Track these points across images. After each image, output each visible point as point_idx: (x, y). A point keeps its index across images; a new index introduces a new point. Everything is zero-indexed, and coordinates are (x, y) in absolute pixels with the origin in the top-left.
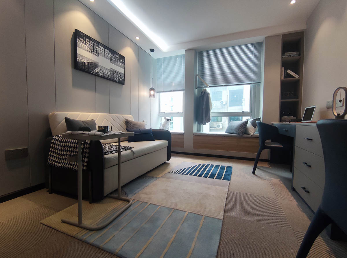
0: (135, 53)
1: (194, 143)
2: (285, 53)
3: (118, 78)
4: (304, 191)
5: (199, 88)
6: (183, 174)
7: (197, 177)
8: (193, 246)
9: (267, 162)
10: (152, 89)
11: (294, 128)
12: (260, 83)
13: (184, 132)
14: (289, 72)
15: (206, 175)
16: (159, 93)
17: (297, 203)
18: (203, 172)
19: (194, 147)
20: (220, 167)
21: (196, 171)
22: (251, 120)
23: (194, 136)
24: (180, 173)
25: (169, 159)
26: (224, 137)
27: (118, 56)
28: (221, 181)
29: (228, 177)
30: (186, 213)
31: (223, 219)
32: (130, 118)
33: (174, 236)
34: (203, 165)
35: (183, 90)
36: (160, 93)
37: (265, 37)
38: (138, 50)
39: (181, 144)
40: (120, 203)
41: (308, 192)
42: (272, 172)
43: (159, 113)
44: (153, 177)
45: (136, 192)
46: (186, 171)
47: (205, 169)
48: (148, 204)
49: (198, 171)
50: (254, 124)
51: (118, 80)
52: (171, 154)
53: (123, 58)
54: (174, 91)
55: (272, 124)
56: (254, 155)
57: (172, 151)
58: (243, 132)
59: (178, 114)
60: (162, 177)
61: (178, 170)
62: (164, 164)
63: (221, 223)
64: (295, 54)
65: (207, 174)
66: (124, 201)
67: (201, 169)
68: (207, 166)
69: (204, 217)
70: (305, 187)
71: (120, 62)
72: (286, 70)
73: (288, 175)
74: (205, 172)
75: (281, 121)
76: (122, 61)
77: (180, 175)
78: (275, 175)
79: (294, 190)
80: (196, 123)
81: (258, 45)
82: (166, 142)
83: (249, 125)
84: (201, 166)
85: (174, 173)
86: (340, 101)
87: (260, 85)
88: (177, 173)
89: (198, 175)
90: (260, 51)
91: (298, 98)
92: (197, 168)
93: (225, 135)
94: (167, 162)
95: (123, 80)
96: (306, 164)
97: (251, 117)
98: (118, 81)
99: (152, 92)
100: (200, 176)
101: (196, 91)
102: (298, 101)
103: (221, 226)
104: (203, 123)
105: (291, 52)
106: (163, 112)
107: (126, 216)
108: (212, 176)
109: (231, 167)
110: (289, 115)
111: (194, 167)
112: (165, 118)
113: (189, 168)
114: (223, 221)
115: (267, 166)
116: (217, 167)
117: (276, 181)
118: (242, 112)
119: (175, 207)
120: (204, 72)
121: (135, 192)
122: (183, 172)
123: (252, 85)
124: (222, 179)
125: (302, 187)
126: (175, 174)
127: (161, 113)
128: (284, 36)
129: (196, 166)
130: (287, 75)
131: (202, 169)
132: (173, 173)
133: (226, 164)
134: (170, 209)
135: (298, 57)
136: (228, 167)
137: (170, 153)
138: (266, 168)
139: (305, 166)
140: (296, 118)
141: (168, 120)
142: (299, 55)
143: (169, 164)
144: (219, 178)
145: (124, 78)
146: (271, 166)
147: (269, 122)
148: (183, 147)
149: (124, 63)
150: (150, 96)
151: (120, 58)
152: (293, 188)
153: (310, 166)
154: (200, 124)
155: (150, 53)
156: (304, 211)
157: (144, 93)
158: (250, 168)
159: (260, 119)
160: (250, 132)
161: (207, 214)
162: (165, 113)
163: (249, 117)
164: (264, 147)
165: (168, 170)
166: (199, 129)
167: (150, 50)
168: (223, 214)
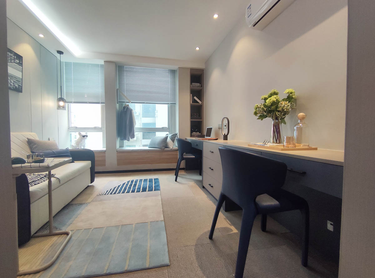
0: (36, 52)
1: (117, 160)
2: (193, 83)
3: (14, 84)
4: (210, 187)
5: (120, 103)
6: (115, 193)
7: (130, 194)
8: (149, 245)
9: (183, 170)
10: (61, 99)
11: (202, 143)
12: (175, 104)
13: (105, 149)
14: (195, 98)
15: (139, 190)
16: (68, 104)
17: (206, 196)
18: (135, 188)
19: (118, 164)
20: (148, 180)
21: (127, 188)
22: (170, 136)
23: (117, 153)
24: (111, 194)
25: (92, 181)
26: (148, 151)
27: (12, 55)
28: (153, 192)
29: (157, 188)
30: (134, 226)
31: (164, 219)
32: (34, 136)
33: (131, 244)
34: (132, 182)
35: (102, 103)
36: (70, 104)
37: (179, 67)
38: (40, 49)
39: (103, 163)
40: (55, 238)
41: (212, 187)
42: (188, 177)
43: (69, 128)
44: (81, 204)
45: (70, 222)
46: (117, 190)
47: (135, 185)
48: (91, 230)
49: (130, 188)
50: (173, 139)
51: (13, 86)
52: (96, 175)
53: (20, 58)
54: (90, 103)
55: (186, 139)
56: (174, 166)
57: (95, 171)
58: (164, 147)
59: (96, 129)
60: (92, 201)
61: (107, 191)
62: (88, 187)
63: (163, 223)
64: (199, 85)
65: (139, 188)
66: (60, 235)
67: (131, 185)
68: (136, 182)
69: (149, 223)
70: (211, 184)
71: (16, 63)
72: (193, 96)
73: (199, 178)
74: (137, 187)
75: (191, 136)
76: (18, 61)
77: (112, 195)
78: (190, 179)
79: (204, 187)
80: (119, 139)
81: (173, 72)
82: (90, 162)
83: (169, 140)
84: (130, 183)
85: (105, 194)
86: (225, 126)
87: (175, 106)
88: (108, 194)
89: (131, 191)
90: (174, 77)
91: (201, 119)
92: (127, 185)
93: (148, 150)
94: (90, 184)
95: (20, 86)
96: (210, 168)
97: (169, 132)
98: (13, 88)
99: (62, 103)
100: (133, 191)
101: (118, 105)
102: (202, 121)
103: (164, 225)
104: (127, 139)
105: (196, 84)
106: (75, 127)
107: (72, 247)
108: (144, 190)
109: (157, 179)
110: (196, 132)
111: (124, 184)
112: (80, 134)
113: (119, 186)
114: (164, 221)
115: (184, 173)
116: (145, 180)
117: (192, 183)
118: (162, 128)
119: (121, 224)
120: (125, 87)
121: (68, 224)
122: (114, 191)
123: (169, 105)
124: (153, 190)
125: (209, 184)
126: (106, 196)
127: (71, 127)
128: (192, 70)
129: (125, 183)
130: (194, 101)
131: (133, 185)
132: (103, 195)
133: (153, 177)
134: (117, 227)
135: (201, 88)
136: (155, 179)
137: (94, 174)
138: (183, 175)
139: (210, 169)
140: (201, 134)
141: (84, 136)
142: (201, 87)
143: (93, 186)
144: (151, 190)
145: (22, 84)
146: (186, 173)
147: (183, 138)
148: (105, 165)
149: (21, 64)
150: (59, 107)
151: (15, 57)
152: (203, 186)
153: (213, 170)
154: (123, 140)
155: (58, 55)
156: (211, 200)
157: (50, 103)
158: (172, 177)
159: (176, 134)
160: (171, 147)
161: (151, 220)
162: (77, 127)
163: (168, 133)
164: (183, 159)
165: (96, 193)
166: (122, 146)
167: (57, 52)
168: (163, 217)
